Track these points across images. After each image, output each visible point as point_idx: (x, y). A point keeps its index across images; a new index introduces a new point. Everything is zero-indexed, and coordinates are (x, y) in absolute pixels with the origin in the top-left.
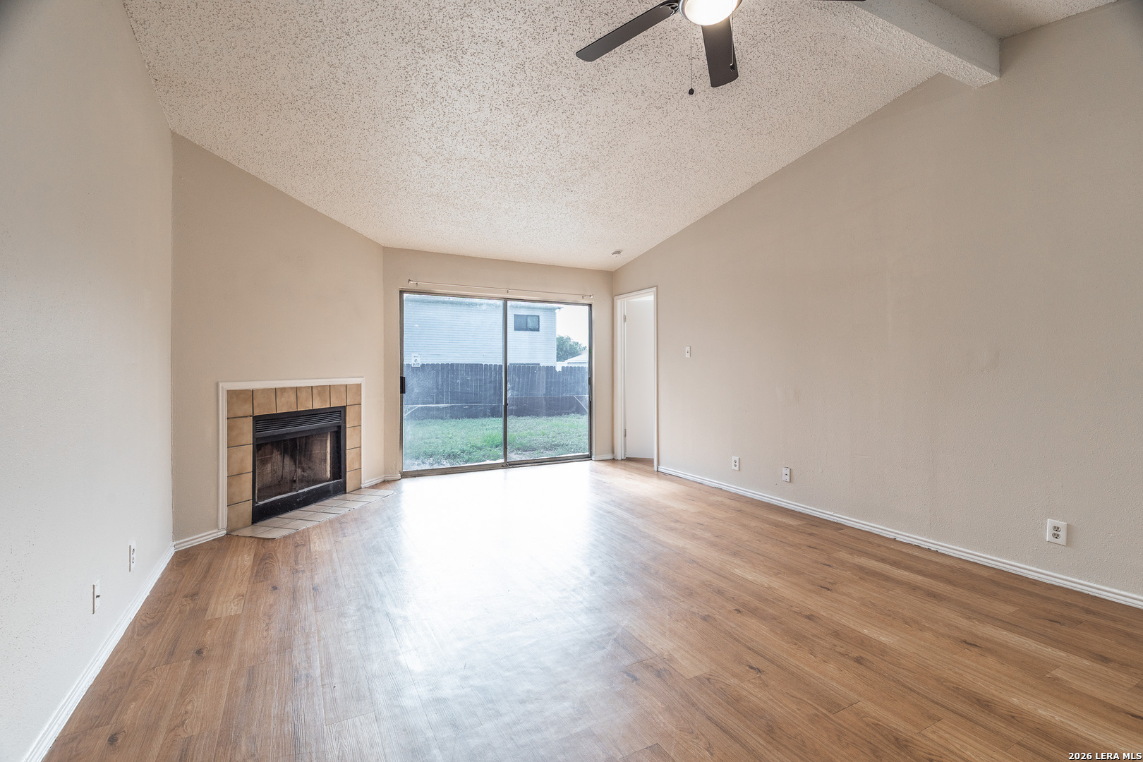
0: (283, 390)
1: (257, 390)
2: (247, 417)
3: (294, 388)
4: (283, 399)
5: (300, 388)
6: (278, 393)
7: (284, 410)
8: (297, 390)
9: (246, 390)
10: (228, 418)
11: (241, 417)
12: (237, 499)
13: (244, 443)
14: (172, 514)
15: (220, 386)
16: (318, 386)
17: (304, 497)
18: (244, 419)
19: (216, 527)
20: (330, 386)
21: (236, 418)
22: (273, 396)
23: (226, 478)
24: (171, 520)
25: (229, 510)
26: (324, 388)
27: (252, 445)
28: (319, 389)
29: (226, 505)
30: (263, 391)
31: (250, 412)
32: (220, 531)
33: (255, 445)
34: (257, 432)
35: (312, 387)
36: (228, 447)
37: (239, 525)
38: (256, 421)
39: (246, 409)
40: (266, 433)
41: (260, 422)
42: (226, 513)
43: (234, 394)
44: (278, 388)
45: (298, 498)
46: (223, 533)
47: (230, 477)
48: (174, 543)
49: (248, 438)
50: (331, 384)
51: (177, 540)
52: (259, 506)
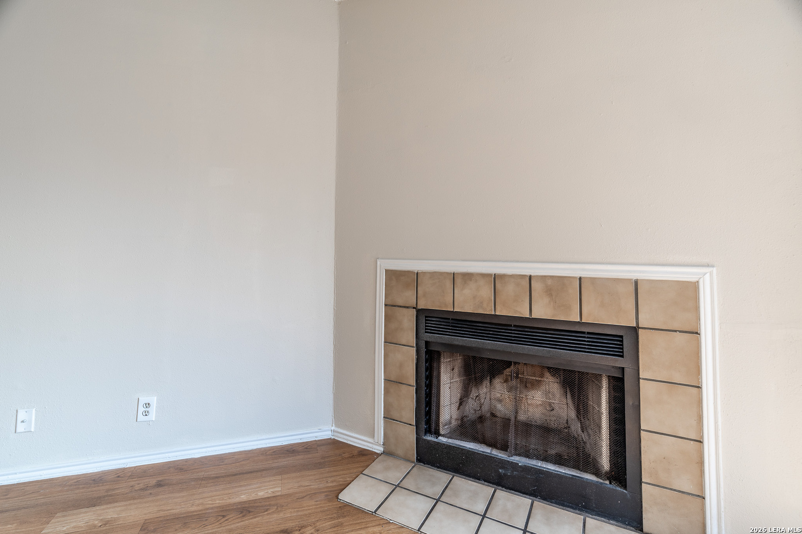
0: (468, 277)
1: (424, 273)
2: (408, 307)
3: (489, 275)
4: (467, 291)
5: (502, 276)
6: (458, 281)
7: (468, 308)
8: (495, 279)
9: (409, 272)
10: (386, 305)
11: (400, 307)
12: (395, 415)
13: (404, 342)
14: (331, 396)
15: (378, 263)
16: (545, 276)
17: (515, 473)
18: (405, 310)
19: (372, 435)
20: (580, 279)
21: (395, 306)
22: (449, 284)
23: (383, 380)
24: (331, 402)
25: (385, 423)
26: (561, 281)
27: (415, 349)
28: (549, 282)
29: (382, 416)
30: (433, 275)
31: (413, 302)
32: (377, 444)
33: (423, 350)
34: (426, 332)
35: (530, 276)
36: (385, 342)
37: (400, 452)
38: (426, 317)
39: (407, 297)
40: (441, 337)
41: (433, 319)
42: (382, 425)
43: (393, 276)
44: (458, 274)
45: (502, 468)
46: (379, 449)
47: (387, 380)
48: (333, 428)
49: (410, 337)
50: (583, 274)
51: (336, 426)
52: (428, 441)
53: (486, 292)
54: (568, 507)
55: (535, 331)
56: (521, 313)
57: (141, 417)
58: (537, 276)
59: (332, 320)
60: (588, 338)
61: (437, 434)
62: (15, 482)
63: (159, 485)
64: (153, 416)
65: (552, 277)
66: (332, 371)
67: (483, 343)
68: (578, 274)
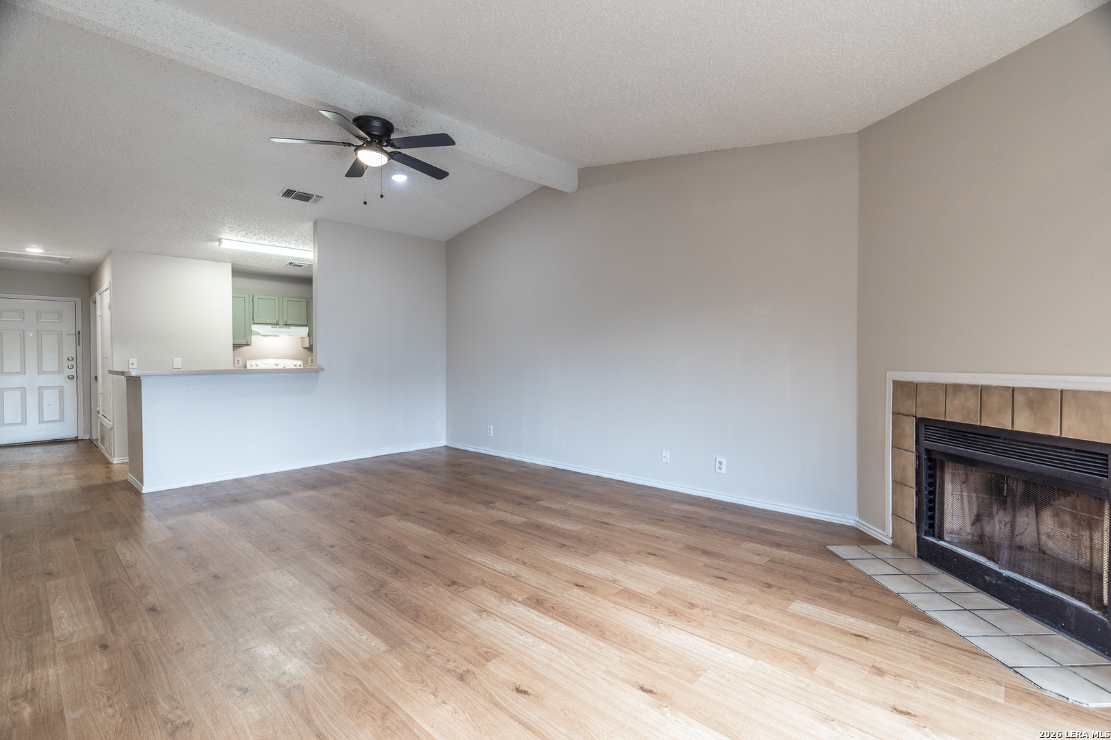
0: (958, 387)
1: (922, 384)
2: (909, 416)
4: (956, 402)
5: (988, 388)
6: (950, 392)
7: (957, 418)
9: (910, 383)
10: (893, 413)
11: (904, 415)
12: (900, 513)
13: (906, 447)
14: (856, 491)
15: (888, 374)
16: (1027, 388)
17: (999, 582)
18: (907, 418)
19: (884, 529)
20: (1062, 391)
21: (899, 414)
22: (942, 396)
23: (891, 481)
24: (856, 497)
25: (893, 519)
26: (1043, 393)
27: (914, 454)
28: (1031, 394)
29: (891, 513)
30: (931, 386)
31: (912, 411)
32: (887, 536)
33: (924, 456)
34: (926, 440)
35: (1014, 388)
36: (892, 447)
37: (904, 546)
38: (925, 426)
39: (909, 406)
40: (937, 445)
41: (931, 428)
42: (891, 521)
43: (899, 386)
44: (949, 384)
45: (988, 575)
46: (889, 542)
47: (894, 482)
48: (856, 519)
49: (910, 443)
50: (1065, 386)
51: (860, 518)
52: (927, 540)
53: (973, 403)
54: (1048, 624)
55: (1020, 444)
56: (1003, 425)
57: (718, 470)
58: (1020, 388)
59: (855, 425)
60: (1075, 455)
61: (941, 538)
62: (663, 488)
63: (724, 509)
64: (724, 471)
65: (1034, 389)
66: (856, 470)
67: (973, 453)
68: (1059, 386)
